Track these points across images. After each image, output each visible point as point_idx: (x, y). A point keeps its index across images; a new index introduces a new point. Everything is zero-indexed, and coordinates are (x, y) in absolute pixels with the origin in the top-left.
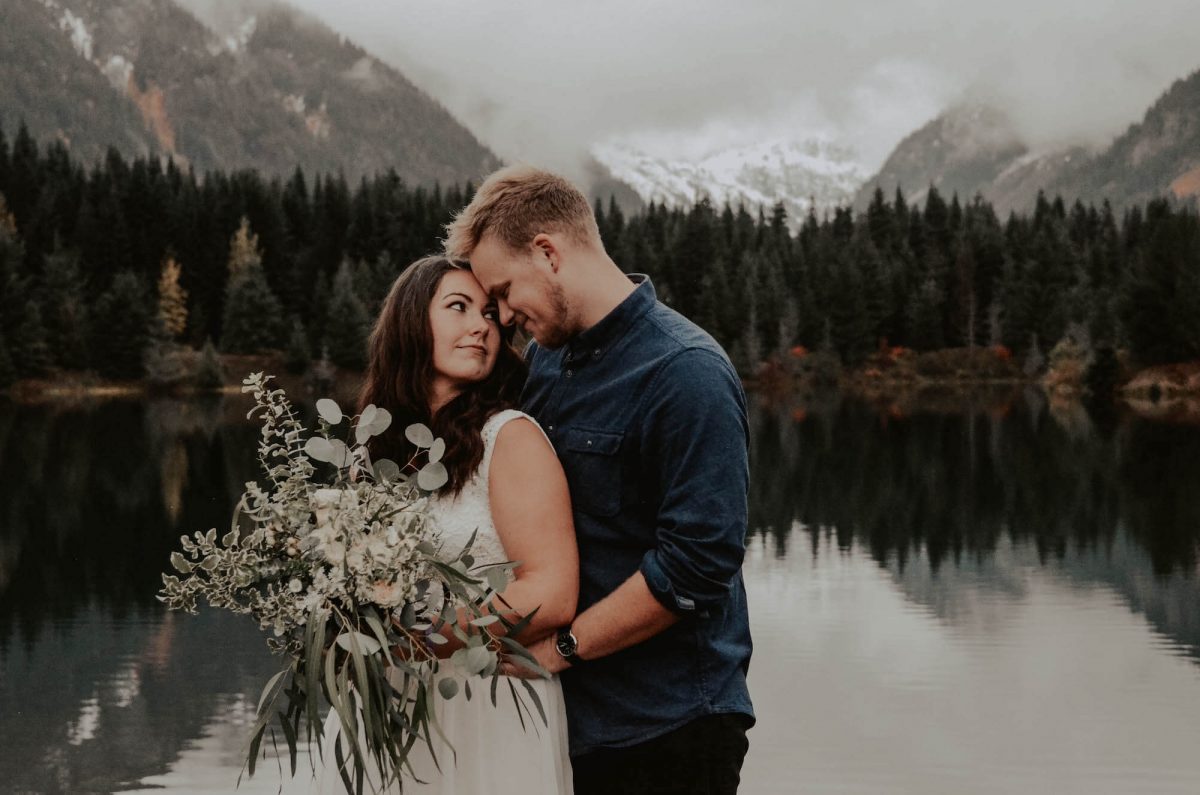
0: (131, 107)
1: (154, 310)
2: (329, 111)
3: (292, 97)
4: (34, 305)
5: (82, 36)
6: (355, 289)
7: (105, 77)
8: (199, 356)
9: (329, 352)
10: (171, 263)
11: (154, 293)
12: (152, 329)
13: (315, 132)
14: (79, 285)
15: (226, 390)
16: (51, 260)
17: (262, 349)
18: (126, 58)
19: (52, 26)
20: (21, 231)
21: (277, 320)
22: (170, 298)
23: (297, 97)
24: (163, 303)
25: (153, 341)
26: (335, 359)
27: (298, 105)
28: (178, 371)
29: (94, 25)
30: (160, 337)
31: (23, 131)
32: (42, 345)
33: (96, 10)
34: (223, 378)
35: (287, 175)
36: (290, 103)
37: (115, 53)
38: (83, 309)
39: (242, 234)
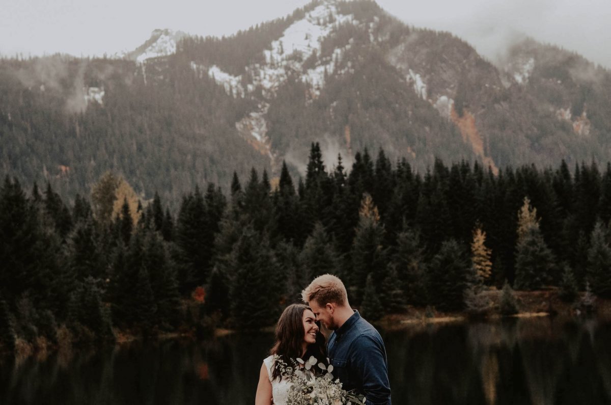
0: (453, 127)
1: (469, 264)
2: (589, 117)
3: (562, 110)
4: (392, 266)
5: (420, 85)
6: (606, 241)
7: (436, 110)
8: (501, 293)
9: (591, 286)
10: (479, 232)
11: (469, 252)
12: (468, 277)
13: (580, 132)
14: (420, 250)
15: (520, 315)
16: (402, 235)
17: (543, 287)
18: (449, 96)
19: (401, 81)
20: (382, 218)
21: (552, 265)
22: (480, 255)
23: (566, 109)
24: (475, 259)
25: (469, 284)
26: (594, 291)
27: (567, 115)
28: (488, 303)
29: (428, 77)
30: (473, 282)
31: (382, 153)
32: (399, 291)
33: (428, 67)
34: (517, 307)
35: (556, 167)
36: (561, 114)
37: (442, 94)
38: (424, 266)
39: (525, 209)
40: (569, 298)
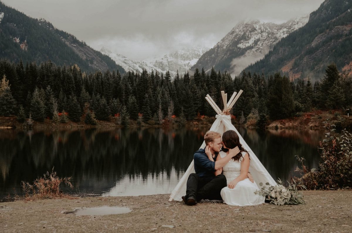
2: (27, 42)
3: (16, 38)
6: (39, 97)
9: (32, 116)
13: (23, 49)
17: (10, 115)
21: (15, 106)
26: (33, 119)
27: (18, 40)
36: (15, 40)
39: (4, 80)
40: (22, 121)
